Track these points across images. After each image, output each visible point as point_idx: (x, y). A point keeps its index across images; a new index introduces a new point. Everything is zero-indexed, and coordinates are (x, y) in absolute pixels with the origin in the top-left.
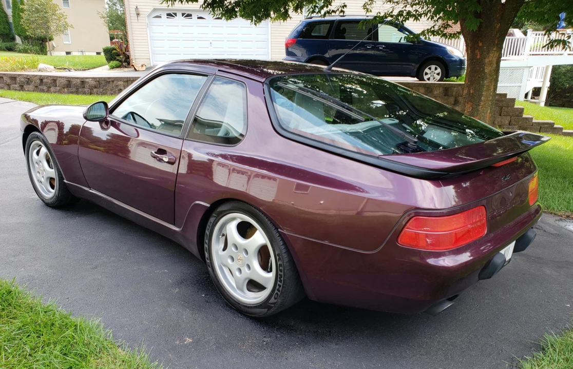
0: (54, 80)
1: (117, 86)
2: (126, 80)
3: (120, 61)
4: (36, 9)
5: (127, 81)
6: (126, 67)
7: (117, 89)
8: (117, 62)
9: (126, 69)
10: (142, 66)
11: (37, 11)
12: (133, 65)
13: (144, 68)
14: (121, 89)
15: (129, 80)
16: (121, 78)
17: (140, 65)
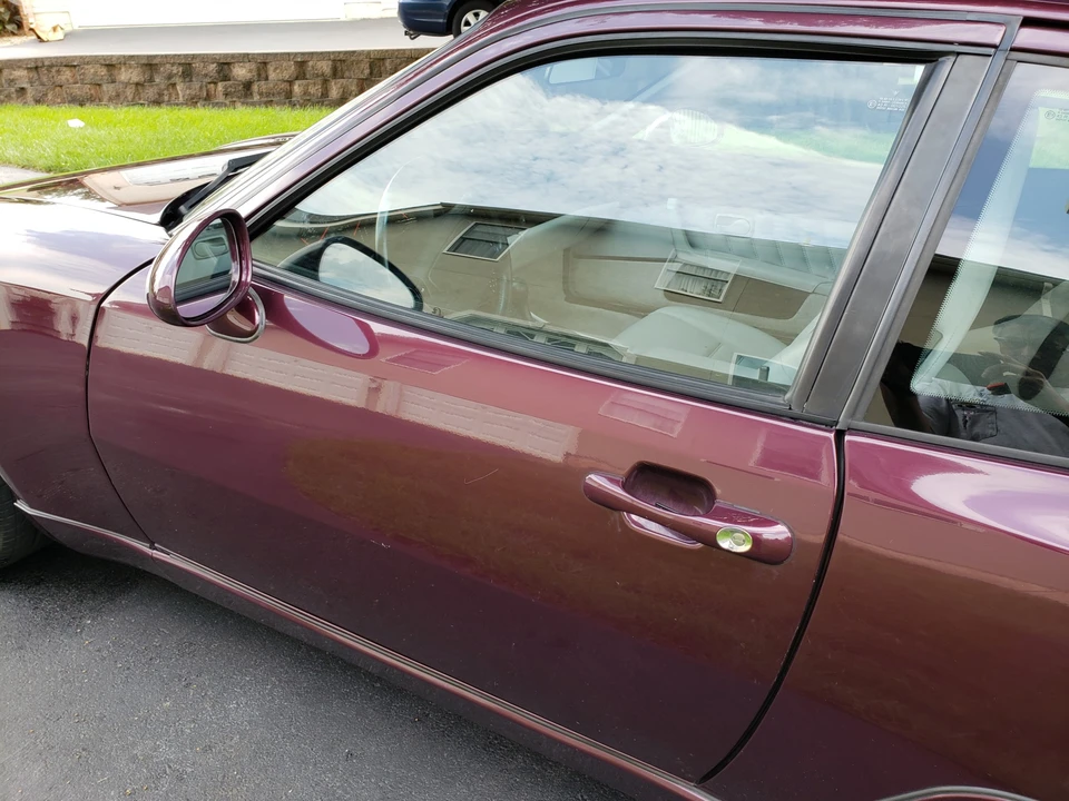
1: (12, 81)
2: (33, 65)
5: (36, 68)
6: (13, 34)
7: (13, 90)
9: (16, 40)
10: (55, 29)
12: (32, 30)
13: (60, 35)
14: (23, 89)
15: (40, 65)
16: (20, 60)
17: (50, 28)
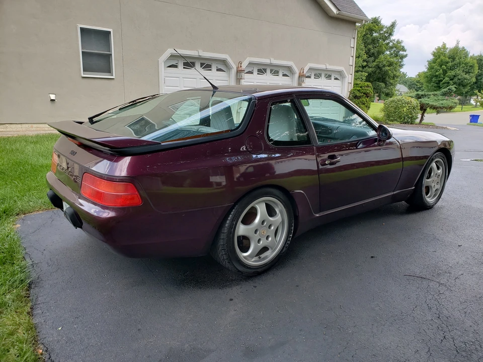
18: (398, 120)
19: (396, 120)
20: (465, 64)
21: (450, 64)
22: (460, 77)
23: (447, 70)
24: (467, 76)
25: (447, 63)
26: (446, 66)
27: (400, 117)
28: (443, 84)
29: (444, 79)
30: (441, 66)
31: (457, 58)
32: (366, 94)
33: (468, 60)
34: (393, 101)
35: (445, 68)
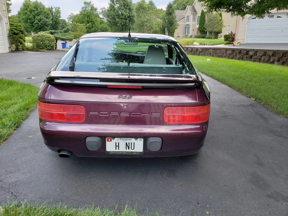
0: (197, 49)
3: (230, 41)
4: (211, 19)
8: (229, 41)
10: (238, 43)
11: (211, 20)
12: (234, 43)
18: (45, 48)
19: (43, 48)
20: (45, 12)
21: (36, 12)
22: (44, 20)
23: (35, 15)
24: (47, 20)
25: (34, 11)
26: (34, 13)
27: (46, 46)
28: (35, 24)
29: (35, 21)
30: (31, 13)
31: (39, 8)
32: (21, 32)
33: (45, 10)
34: (39, 36)
35: (34, 14)
